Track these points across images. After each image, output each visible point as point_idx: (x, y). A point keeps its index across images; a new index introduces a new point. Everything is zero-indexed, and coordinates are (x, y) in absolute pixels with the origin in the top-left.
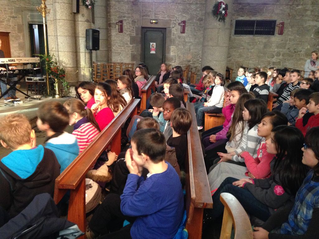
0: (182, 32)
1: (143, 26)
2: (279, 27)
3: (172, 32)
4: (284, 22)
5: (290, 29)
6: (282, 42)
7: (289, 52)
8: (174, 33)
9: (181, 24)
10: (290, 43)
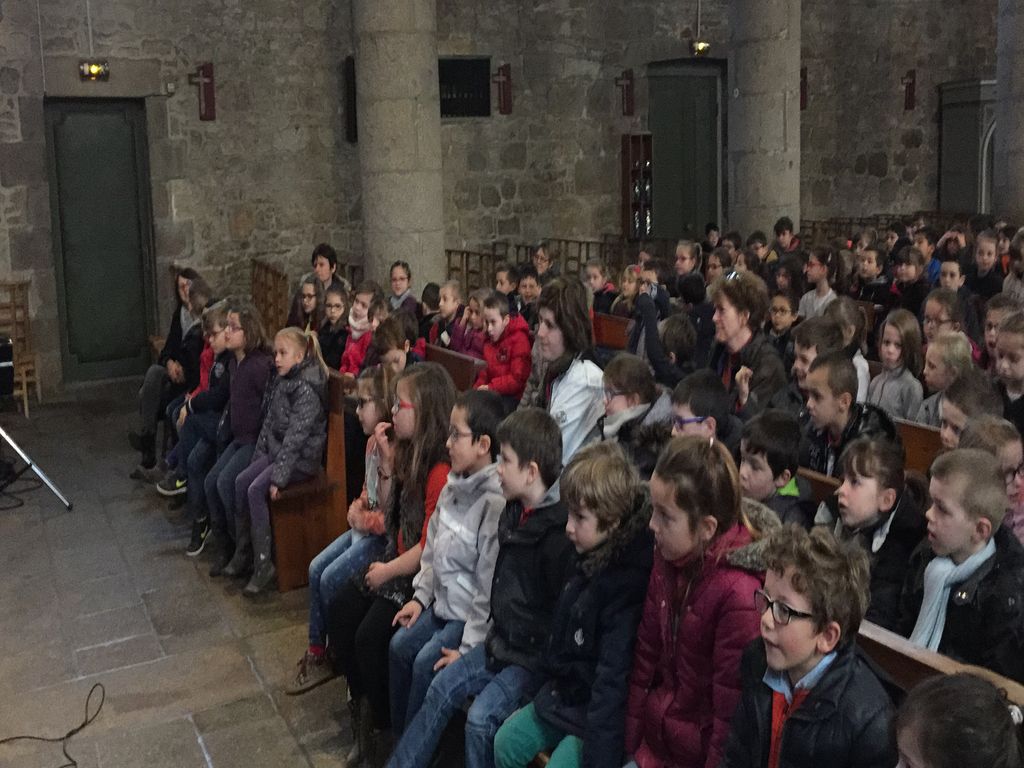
0: (203, 112)
1: (52, 94)
2: (499, 83)
3: (169, 115)
4: (509, 65)
5: (527, 92)
6: (513, 141)
7: (535, 177)
8: (175, 122)
9: (196, 80)
10: (533, 141)
